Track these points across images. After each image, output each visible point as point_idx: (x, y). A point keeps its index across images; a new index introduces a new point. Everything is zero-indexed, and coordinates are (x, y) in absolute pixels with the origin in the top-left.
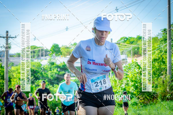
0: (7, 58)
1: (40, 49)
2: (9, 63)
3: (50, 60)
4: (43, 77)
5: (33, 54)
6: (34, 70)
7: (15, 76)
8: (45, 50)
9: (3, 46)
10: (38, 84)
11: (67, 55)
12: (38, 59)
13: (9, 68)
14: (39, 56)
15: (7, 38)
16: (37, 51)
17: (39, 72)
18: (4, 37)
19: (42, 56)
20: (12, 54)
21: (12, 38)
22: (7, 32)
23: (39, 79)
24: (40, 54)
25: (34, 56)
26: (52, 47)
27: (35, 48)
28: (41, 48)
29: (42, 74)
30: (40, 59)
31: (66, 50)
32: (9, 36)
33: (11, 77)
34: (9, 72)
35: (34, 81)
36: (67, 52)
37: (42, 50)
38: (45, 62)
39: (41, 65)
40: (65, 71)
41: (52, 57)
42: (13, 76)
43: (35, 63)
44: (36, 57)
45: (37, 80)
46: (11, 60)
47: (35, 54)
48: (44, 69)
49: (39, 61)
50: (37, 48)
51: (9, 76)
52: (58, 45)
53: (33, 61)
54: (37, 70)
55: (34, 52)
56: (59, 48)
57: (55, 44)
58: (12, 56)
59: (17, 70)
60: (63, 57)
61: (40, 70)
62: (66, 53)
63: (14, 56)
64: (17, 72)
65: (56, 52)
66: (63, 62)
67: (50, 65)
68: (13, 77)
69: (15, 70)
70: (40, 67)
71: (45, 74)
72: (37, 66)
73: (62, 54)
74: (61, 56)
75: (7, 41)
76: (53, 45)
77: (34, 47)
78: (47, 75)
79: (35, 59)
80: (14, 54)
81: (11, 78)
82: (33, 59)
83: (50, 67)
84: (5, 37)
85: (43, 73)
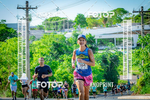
0: (28, 32)
1: (63, 20)
2: (30, 36)
3: (76, 32)
4: (67, 51)
5: (56, 26)
6: (57, 44)
7: (37, 51)
8: (69, 21)
9: (23, 18)
10: (62, 59)
11: (93, 26)
12: (62, 31)
13: (30, 42)
14: (62, 28)
15: (27, 8)
16: (60, 23)
17: (63, 46)
18: (23, 8)
19: (66, 28)
20: (33, 27)
21: (32, 8)
22: (27, 2)
23: (63, 54)
24: (64, 26)
25: (57, 28)
26: (76, 18)
27: (58, 20)
28: (65, 19)
29: (66, 48)
30: (64, 31)
31: (92, 21)
32: (29, 7)
33: (33, 52)
34: (30, 46)
35: (58, 56)
36: (93, 23)
37: (66, 21)
38: (69, 35)
39: (65, 38)
40: (91, 44)
41: (77, 29)
42: (35, 50)
43: (59, 35)
44: (59, 29)
45: (61, 55)
46: (32, 33)
47: (58, 26)
48: (68, 42)
49: (63, 33)
50: (60, 19)
51: (30, 51)
52: (84, 16)
53: (56, 34)
54: (61, 43)
55: (57, 24)
56: (85, 19)
57: (79, 14)
58: (33, 29)
59: (39, 44)
60: (89, 28)
61: (64, 43)
62: (91, 24)
63: (35, 28)
64: (38, 47)
65: (81, 23)
66: (88, 34)
67: (75, 38)
68: (34, 52)
69: (37, 44)
70: (65, 40)
71: (69, 48)
72: (61, 40)
73: (88, 25)
74: (86, 27)
75: (27, 12)
76: (77, 16)
77: (57, 18)
78: (72, 48)
79: (58, 32)
80: (36, 27)
81: (33, 54)
82: (57, 31)
83: (75, 40)
84: (25, 8)
85: (68, 46)
